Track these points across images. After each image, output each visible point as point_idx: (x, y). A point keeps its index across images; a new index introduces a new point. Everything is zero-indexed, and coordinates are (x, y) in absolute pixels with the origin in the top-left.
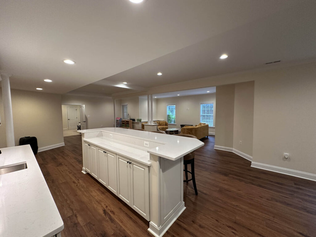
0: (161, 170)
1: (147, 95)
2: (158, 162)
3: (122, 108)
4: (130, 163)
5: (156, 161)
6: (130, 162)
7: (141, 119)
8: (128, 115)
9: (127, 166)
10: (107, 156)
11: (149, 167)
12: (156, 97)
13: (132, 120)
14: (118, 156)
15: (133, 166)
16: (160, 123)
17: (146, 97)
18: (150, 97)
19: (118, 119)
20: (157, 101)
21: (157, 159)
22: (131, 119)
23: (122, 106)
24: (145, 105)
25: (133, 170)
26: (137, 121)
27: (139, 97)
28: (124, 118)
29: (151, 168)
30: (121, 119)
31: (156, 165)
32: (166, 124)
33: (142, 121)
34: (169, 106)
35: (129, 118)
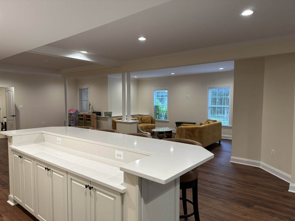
0: (142, 199)
2: (137, 187)
4: (91, 188)
5: (133, 184)
7: (111, 112)
8: (90, 105)
10: (51, 176)
11: (122, 195)
12: (135, 77)
13: (96, 114)
15: (95, 194)
16: (143, 119)
17: (120, 76)
19: (71, 112)
20: (138, 82)
21: (137, 181)
22: (94, 112)
25: (96, 199)
26: (104, 116)
27: (109, 76)
29: (126, 197)
30: (77, 111)
31: (134, 191)
32: (152, 121)
33: (113, 116)
34: (157, 91)
35: (91, 111)
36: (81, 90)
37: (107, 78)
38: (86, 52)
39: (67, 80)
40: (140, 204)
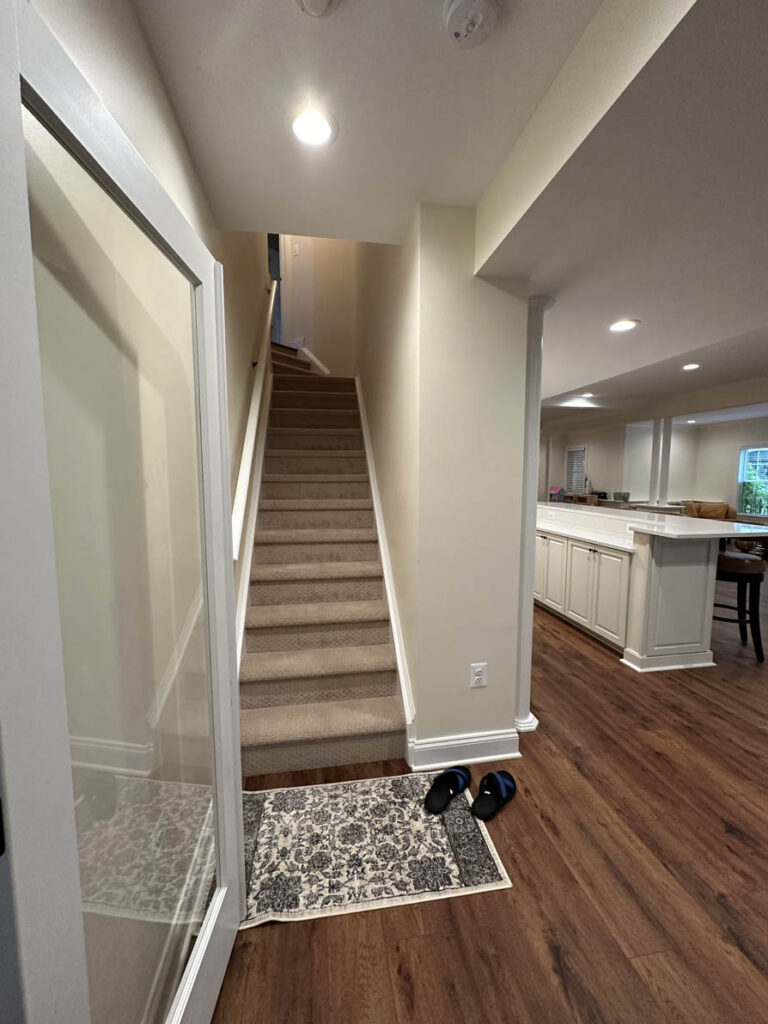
0: (654, 561)
1: (652, 422)
2: (648, 546)
3: (566, 462)
4: (595, 551)
5: (644, 544)
6: (595, 548)
7: (629, 494)
8: (586, 480)
9: (589, 559)
10: (548, 545)
11: (631, 554)
12: (690, 422)
13: (596, 496)
14: (570, 542)
15: (599, 557)
16: (702, 510)
17: (650, 424)
18: (662, 426)
19: (553, 492)
20: (698, 435)
21: (647, 539)
22: (593, 493)
23: (570, 453)
24: (643, 451)
25: (600, 563)
26: (613, 500)
27: (628, 425)
28: (570, 490)
29: (635, 558)
30: (562, 490)
31: (643, 552)
32: (727, 513)
33: (631, 499)
34: (750, 450)
35: (587, 490)
36: (571, 454)
37: (624, 428)
38: (590, 395)
39: (551, 439)
40: (650, 564)
